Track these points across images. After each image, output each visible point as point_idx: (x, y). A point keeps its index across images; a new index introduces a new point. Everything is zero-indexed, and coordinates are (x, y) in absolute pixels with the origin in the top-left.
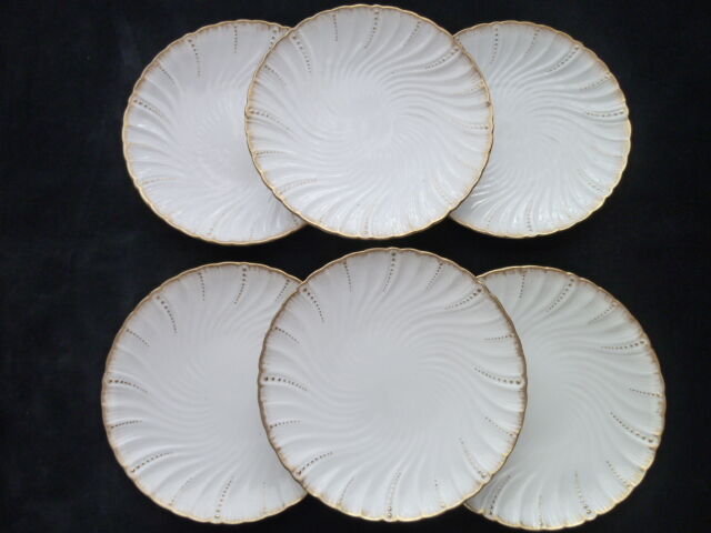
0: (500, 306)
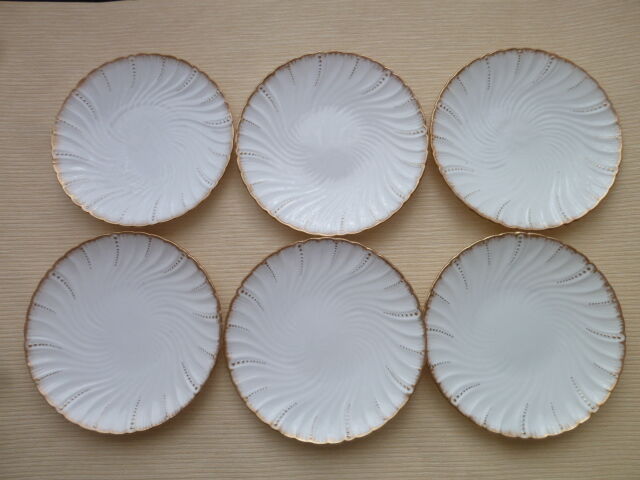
0: (387, 262)
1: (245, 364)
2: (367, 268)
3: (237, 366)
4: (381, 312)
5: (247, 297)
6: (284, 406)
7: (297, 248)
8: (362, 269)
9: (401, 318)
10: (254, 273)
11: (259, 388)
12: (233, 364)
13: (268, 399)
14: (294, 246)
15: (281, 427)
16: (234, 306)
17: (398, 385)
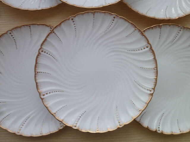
1: (51, 94)
2: (114, 26)
3: (46, 96)
4: (126, 51)
5: (45, 54)
6: (78, 114)
7: (71, 20)
8: (111, 27)
9: (138, 52)
10: (48, 39)
11: (62, 106)
12: (44, 95)
13: (68, 112)
14: (69, 19)
15: (79, 127)
16: (38, 60)
17: (144, 90)
